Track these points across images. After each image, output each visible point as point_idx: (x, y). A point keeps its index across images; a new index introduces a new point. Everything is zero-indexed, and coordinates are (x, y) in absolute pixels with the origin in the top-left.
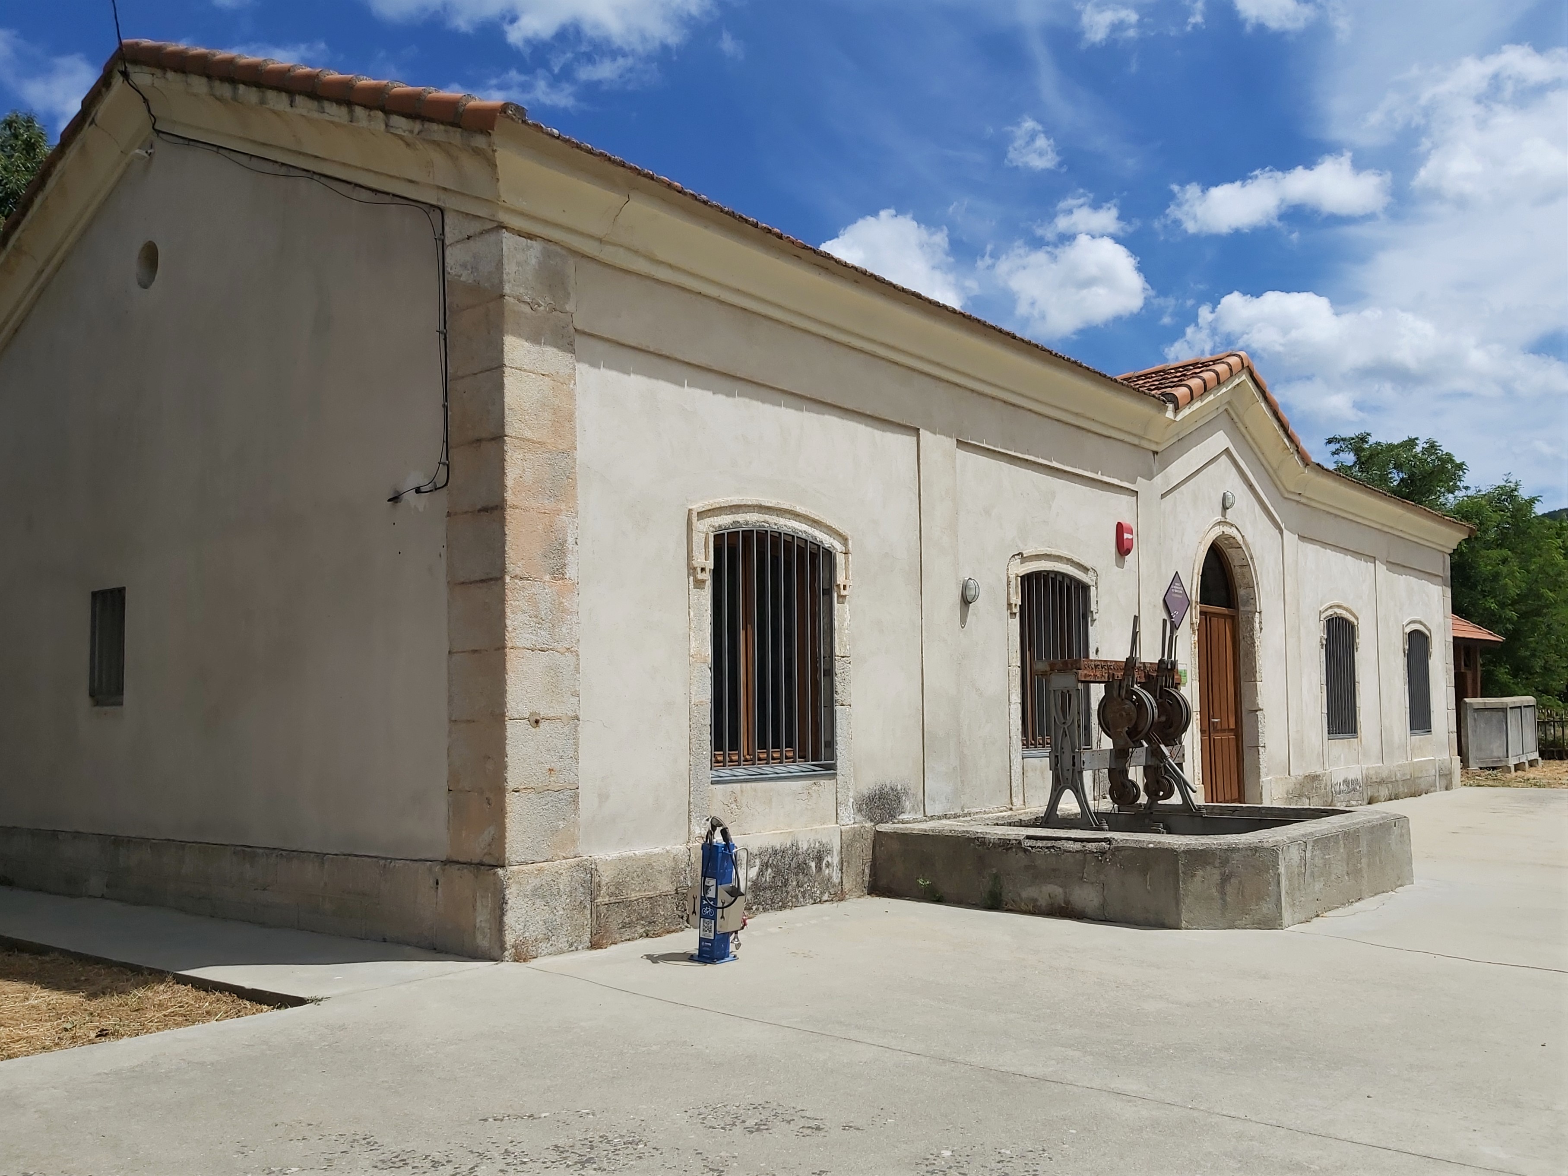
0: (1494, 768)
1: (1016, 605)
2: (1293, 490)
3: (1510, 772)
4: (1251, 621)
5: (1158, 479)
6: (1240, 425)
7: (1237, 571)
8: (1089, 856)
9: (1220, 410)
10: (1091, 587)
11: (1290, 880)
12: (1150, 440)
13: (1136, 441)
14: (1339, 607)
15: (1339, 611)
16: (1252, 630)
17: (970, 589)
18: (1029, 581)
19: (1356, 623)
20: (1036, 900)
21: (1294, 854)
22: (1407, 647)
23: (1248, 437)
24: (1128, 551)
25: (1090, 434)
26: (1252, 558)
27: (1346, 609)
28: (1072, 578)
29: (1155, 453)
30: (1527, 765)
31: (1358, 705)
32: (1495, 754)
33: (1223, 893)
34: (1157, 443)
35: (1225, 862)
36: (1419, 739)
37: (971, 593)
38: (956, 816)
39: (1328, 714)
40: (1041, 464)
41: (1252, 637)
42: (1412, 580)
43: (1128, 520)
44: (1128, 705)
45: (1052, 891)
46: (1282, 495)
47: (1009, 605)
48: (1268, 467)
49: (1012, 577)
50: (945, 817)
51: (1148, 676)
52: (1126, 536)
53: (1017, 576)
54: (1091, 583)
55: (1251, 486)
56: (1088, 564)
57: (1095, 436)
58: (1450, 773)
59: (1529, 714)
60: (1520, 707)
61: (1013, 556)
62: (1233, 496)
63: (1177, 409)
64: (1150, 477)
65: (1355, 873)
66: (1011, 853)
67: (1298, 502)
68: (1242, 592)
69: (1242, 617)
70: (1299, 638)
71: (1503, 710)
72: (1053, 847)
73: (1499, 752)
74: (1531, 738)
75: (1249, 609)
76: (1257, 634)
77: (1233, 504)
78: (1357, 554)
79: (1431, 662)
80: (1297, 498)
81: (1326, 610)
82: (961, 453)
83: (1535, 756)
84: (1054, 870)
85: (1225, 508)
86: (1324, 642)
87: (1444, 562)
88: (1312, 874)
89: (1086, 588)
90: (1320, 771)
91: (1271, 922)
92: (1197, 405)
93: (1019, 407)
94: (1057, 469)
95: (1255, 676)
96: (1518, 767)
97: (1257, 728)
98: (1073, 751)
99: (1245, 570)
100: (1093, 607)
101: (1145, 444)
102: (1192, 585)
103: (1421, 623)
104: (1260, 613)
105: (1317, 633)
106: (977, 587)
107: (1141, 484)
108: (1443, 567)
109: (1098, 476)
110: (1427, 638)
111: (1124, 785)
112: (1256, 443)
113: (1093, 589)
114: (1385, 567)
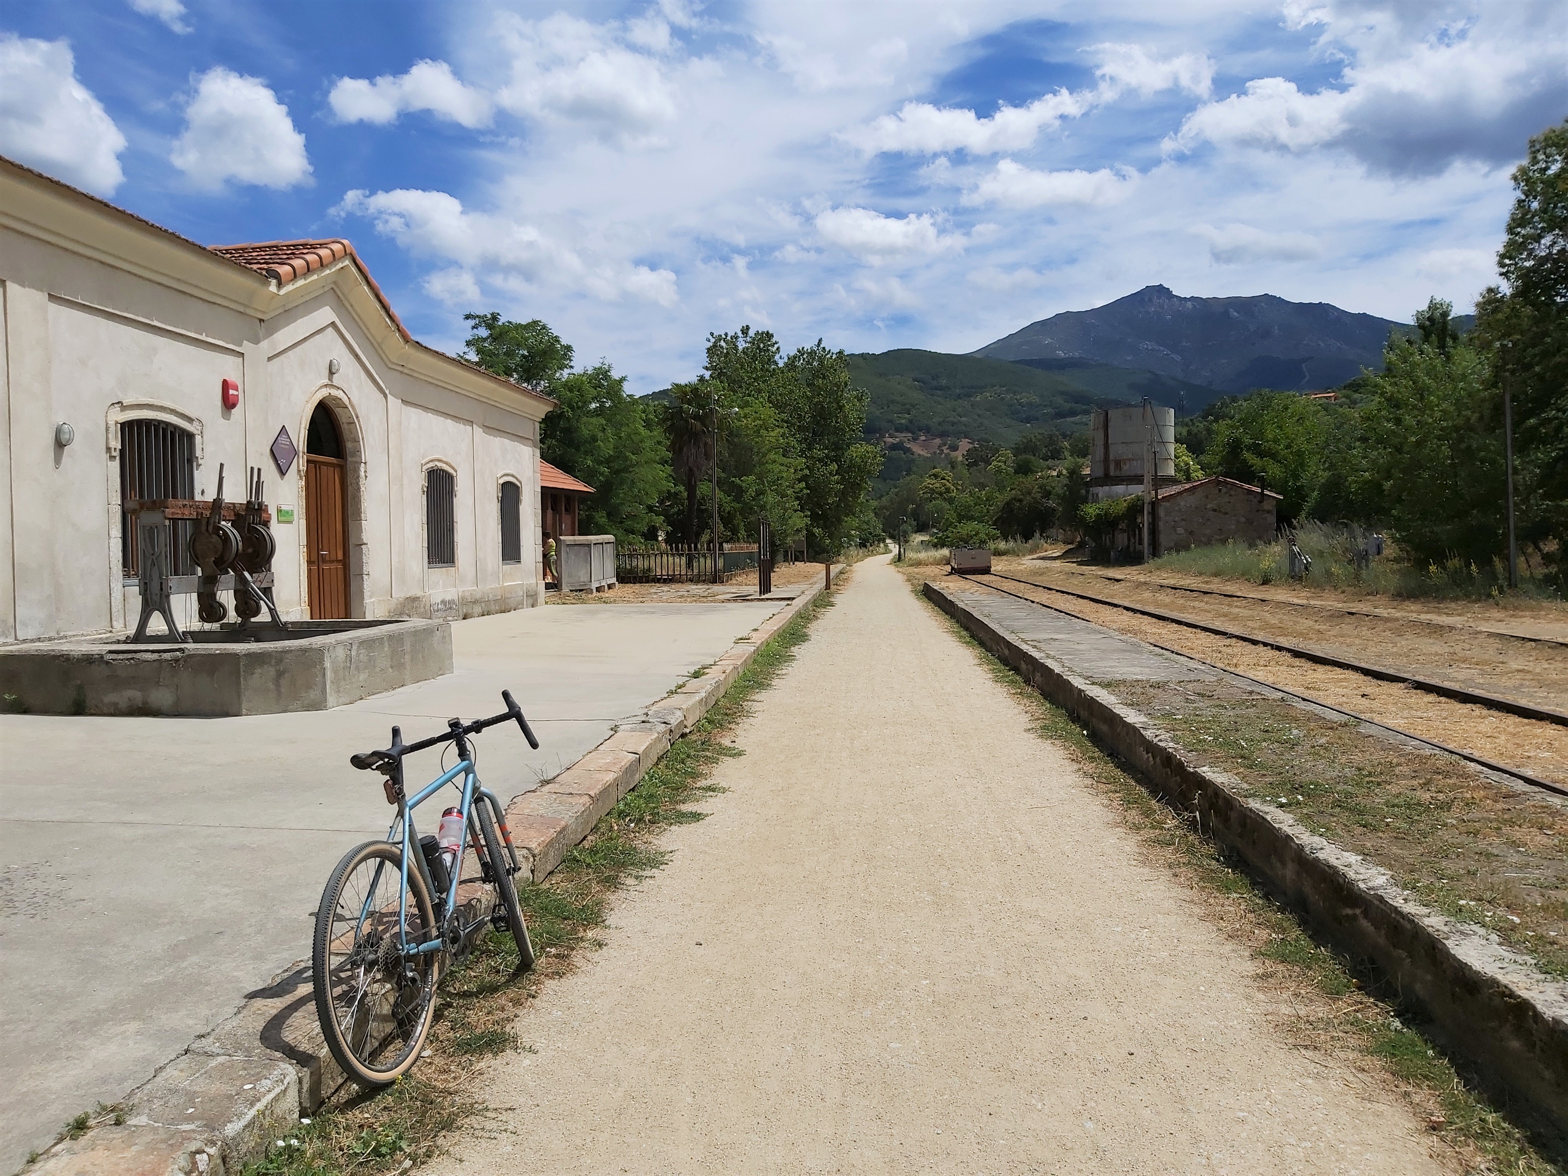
0: (581, 590)
1: (115, 449)
2: (396, 361)
3: (592, 593)
4: (357, 470)
5: (264, 344)
6: (346, 303)
7: (345, 427)
8: (164, 664)
9: (326, 289)
10: (197, 436)
11: (335, 671)
12: (256, 309)
13: (241, 309)
14: (439, 461)
15: (439, 464)
16: (358, 477)
17: (65, 433)
18: (127, 428)
19: (455, 474)
20: (117, 704)
21: (340, 652)
22: (500, 495)
23: (353, 313)
24: (234, 406)
25: (193, 299)
26: (357, 417)
27: (446, 463)
28: (176, 427)
29: (261, 320)
30: (606, 587)
31: (455, 540)
32: (582, 579)
33: (278, 685)
34: (263, 312)
35: (280, 661)
36: (509, 567)
37: (64, 437)
38: (50, 639)
39: (428, 548)
40: (142, 323)
41: (358, 484)
42: (506, 441)
43: (233, 377)
44: (215, 538)
45: (133, 695)
46: (387, 365)
47: (108, 449)
48: (373, 341)
49: (111, 423)
50: (39, 640)
51: (237, 515)
52: (231, 392)
53: (117, 423)
54: (195, 432)
55: (357, 356)
56: (193, 416)
57: (201, 302)
58: (536, 594)
59: (610, 550)
60: (602, 543)
61: (113, 404)
62: (339, 364)
63: (280, 285)
64: (256, 341)
65: (399, 666)
66: (93, 666)
67: (401, 372)
68: (349, 445)
69: (349, 466)
70: (402, 485)
71: (589, 545)
72: (132, 659)
73: (584, 578)
74: (610, 567)
75: (354, 459)
76: (362, 481)
77: (338, 370)
78: (456, 418)
79: (522, 508)
80: (401, 369)
81: (428, 463)
82: (53, 307)
83: (614, 580)
84: (133, 677)
85: (331, 373)
86: (425, 489)
87: (534, 429)
88: (357, 668)
89: (191, 436)
90: (419, 593)
91: (318, 705)
92: (301, 283)
93: (117, 268)
94: (160, 328)
95: (360, 517)
96: (598, 589)
97: (362, 559)
98: (161, 578)
99: (352, 426)
100: (198, 453)
101: (249, 311)
102: (299, 437)
103: (513, 476)
104: (365, 463)
105: (420, 481)
106: (71, 432)
107: (246, 347)
108: (534, 431)
109: (203, 337)
110: (518, 487)
111: (211, 606)
112: (361, 319)
113: (198, 439)
114: (481, 430)
